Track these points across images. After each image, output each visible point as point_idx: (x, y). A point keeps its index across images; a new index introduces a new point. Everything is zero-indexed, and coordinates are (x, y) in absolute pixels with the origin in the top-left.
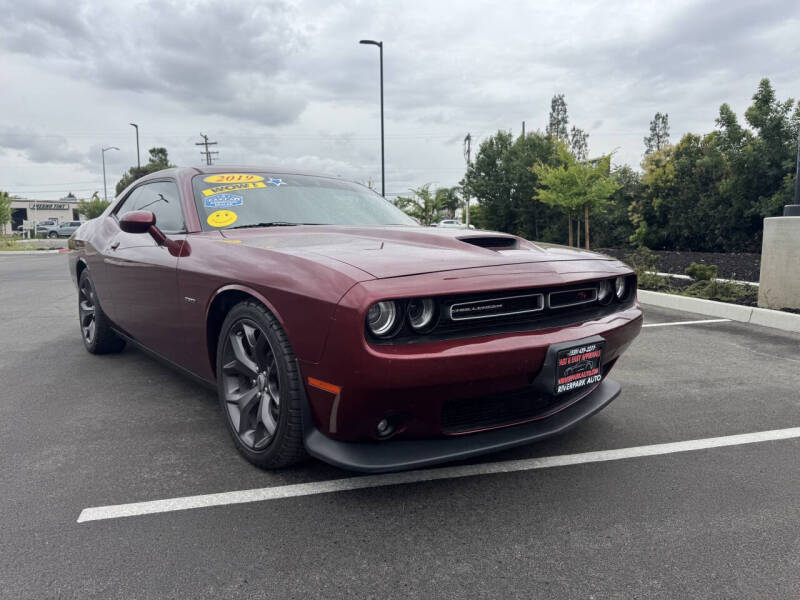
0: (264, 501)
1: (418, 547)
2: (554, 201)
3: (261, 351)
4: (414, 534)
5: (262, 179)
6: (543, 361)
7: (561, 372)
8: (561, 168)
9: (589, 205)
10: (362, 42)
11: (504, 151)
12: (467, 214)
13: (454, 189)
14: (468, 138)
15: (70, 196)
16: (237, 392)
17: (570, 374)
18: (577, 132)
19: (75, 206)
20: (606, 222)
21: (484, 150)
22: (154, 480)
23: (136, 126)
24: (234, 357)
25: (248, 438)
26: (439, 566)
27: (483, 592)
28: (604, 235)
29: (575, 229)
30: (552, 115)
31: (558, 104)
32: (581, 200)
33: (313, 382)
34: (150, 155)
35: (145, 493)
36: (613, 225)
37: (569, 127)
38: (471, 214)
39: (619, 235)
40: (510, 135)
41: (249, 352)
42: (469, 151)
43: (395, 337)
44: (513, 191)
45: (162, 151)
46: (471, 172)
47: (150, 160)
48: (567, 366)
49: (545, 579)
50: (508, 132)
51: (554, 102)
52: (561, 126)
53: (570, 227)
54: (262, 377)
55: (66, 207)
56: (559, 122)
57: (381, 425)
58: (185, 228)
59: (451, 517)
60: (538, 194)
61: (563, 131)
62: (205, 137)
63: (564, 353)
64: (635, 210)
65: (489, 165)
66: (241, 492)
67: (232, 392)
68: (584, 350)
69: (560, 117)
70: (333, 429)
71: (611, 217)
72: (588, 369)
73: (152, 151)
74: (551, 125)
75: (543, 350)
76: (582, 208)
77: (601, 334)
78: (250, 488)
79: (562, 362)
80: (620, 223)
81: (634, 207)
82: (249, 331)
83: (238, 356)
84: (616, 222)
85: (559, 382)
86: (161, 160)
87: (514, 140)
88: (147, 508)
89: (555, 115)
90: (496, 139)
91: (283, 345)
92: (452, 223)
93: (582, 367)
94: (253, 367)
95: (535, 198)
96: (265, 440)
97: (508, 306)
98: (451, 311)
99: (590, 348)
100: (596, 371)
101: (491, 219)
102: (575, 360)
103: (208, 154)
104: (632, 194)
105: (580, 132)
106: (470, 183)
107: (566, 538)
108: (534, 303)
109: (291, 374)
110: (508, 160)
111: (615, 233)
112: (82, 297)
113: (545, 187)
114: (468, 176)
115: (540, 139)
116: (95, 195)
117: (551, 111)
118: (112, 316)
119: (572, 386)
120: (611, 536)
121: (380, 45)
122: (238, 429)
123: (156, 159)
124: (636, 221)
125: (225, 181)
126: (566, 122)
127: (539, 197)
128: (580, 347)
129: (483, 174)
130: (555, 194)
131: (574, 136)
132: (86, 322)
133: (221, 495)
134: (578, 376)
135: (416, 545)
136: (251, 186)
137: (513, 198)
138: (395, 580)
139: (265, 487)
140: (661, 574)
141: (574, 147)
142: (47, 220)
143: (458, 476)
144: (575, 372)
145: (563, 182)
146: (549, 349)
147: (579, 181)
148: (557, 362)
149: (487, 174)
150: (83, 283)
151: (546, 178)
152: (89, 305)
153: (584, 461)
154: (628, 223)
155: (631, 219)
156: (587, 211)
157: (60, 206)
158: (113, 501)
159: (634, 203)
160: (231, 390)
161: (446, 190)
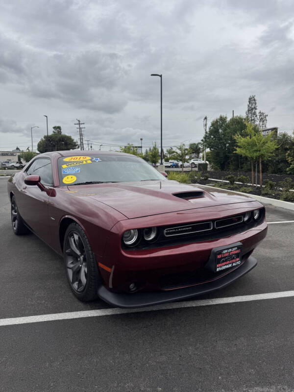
0: (79, 318)
1: (144, 346)
2: (244, 154)
3: (80, 246)
4: (144, 339)
5: (90, 158)
6: (209, 256)
7: (219, 261)
8: (248, 137)
9: (262, 156)
10: (152, 75)
11: (223, 125)
12: (205, 156)
13: (199, 143)
14: (206, 118)
15: (18, 149)
16: (72, 263)
17: (223, 262)
18: (261, 114)
19: (19, 154)
20: (275, 161)
21: (213, 125)
22: (32, 305)
23: (47, 117)
24: (70, 247)
25: (75, 285)
26: (152, 357)
27: (169, 372)
28: (273, 167)
29: (255, 167)
30: (249, 106)
31: (252, 100)
32: (257, 154)
33: (100, 265)
34: (53, 130)
35: (27, 312)
36: (278, 162)
37: (257, 112)
38: (207, 156)
39: (282, 167)
40: (226, 117)
41: (76, 246)
42: (206, 125)
43: (137, 246)
44: (227, 145)
45: (59, 128)
46: (206, 136)
47: (53, 132)
48: (222, 258)
49: (200, 366)
50: (225, 116)
51: (250, 99)
52: (253, 111)
53: (252, 167)
54: (82, 258)
55: (15, 154)
56: (252, 109)
57: (132, 286)
58: (53, 183)
59: (163, 331)
60: (236, 150)
61: (255, 113)
62: (79, 121)
63: (220, 252)
64: (289, 155)
65: (215, 132)
66: (70, 313)
67: (70, 263)
68: (231, 250)
69: (253, 106)
70: (111, 286)
71: (277, 159)
72: (234, 259)
73: (54, 128)
74: (249, 110)
75: (209, 251)
76: (258, 158)
77: (240, 241)
78: (74, 311)
79: (219, 257)
80: (282, 161)
81: (289, 154)
82: (76, 237)
83: (72, 247)
84: (280, 161)
85: (218, 266)
86: (59, 132)
87: (228, 119)
88: (26, 320)
89: (250, 106)
90: (219, 119)
91: (88, 245)
92: (197, 160)
93: (230, 258)
94: (78, 253)
95: (234, 152)
96: (82, 288)
97: (194, 228)
98: (165, 232)
99: (234, 249)
100: (238, 259)
101: (217, 159)
102: (227, 255)
103: (80, 128)
104: (288, 147)
105: (263, 114)
106: (206, 141)
107: (215, 344)
108: (208, 226)
109: (92, 260)
110: (225, 130)
111: (279, 166)
112: (13, 208)
113: (240, 147)
114: (205, 138)
115: (242, 119)
116: (28, 149)
117: (248, 103)
118: (23, 217)
119: (224, 267)
120: (237, 344)
121: (161, 76)
122: (71, 281)
123: (56, 131)
124: (290, 161)
125: (73, 160)
126: (256, 109)
127: (237, 152)
128: (228, 249)
129: (212, 137)
130: (244, 150)
131: (260, 116)
132: (14, 220)
133: (60, 314)
134: (228, 262)
135: (143, 345)
136: (85, 162)
137: (228, 149)
138: (130, 363)
139: (80, 311)
140: (256, 367)
141: (260, 122)
142: (6, 160)
143: (171, 308)
144: (226, 261)
145: (249, 145)
146: (213, 250)
147: (257, 144)
148: (216, 257)
149: (214, 137)
150: (13, 202)
151: (240, 142)
152: (15, 212)
153: (234, 301)
154: (286, 162)
155: (287, 159)
156: (261, 159)
157: (12, 154)
158: (12, 315)
159: (289, 152)
160: (70, 262)
161: (195, 144)
